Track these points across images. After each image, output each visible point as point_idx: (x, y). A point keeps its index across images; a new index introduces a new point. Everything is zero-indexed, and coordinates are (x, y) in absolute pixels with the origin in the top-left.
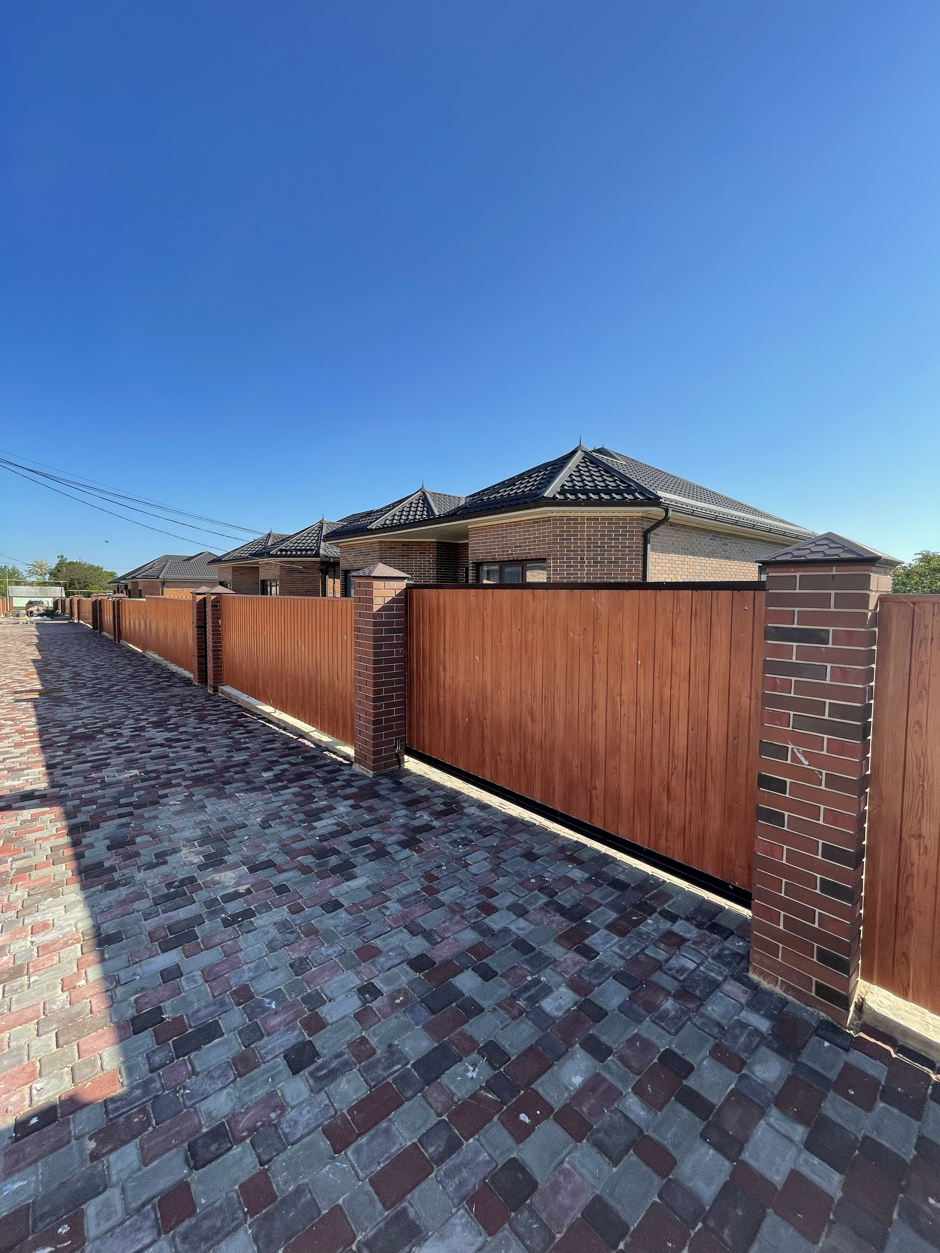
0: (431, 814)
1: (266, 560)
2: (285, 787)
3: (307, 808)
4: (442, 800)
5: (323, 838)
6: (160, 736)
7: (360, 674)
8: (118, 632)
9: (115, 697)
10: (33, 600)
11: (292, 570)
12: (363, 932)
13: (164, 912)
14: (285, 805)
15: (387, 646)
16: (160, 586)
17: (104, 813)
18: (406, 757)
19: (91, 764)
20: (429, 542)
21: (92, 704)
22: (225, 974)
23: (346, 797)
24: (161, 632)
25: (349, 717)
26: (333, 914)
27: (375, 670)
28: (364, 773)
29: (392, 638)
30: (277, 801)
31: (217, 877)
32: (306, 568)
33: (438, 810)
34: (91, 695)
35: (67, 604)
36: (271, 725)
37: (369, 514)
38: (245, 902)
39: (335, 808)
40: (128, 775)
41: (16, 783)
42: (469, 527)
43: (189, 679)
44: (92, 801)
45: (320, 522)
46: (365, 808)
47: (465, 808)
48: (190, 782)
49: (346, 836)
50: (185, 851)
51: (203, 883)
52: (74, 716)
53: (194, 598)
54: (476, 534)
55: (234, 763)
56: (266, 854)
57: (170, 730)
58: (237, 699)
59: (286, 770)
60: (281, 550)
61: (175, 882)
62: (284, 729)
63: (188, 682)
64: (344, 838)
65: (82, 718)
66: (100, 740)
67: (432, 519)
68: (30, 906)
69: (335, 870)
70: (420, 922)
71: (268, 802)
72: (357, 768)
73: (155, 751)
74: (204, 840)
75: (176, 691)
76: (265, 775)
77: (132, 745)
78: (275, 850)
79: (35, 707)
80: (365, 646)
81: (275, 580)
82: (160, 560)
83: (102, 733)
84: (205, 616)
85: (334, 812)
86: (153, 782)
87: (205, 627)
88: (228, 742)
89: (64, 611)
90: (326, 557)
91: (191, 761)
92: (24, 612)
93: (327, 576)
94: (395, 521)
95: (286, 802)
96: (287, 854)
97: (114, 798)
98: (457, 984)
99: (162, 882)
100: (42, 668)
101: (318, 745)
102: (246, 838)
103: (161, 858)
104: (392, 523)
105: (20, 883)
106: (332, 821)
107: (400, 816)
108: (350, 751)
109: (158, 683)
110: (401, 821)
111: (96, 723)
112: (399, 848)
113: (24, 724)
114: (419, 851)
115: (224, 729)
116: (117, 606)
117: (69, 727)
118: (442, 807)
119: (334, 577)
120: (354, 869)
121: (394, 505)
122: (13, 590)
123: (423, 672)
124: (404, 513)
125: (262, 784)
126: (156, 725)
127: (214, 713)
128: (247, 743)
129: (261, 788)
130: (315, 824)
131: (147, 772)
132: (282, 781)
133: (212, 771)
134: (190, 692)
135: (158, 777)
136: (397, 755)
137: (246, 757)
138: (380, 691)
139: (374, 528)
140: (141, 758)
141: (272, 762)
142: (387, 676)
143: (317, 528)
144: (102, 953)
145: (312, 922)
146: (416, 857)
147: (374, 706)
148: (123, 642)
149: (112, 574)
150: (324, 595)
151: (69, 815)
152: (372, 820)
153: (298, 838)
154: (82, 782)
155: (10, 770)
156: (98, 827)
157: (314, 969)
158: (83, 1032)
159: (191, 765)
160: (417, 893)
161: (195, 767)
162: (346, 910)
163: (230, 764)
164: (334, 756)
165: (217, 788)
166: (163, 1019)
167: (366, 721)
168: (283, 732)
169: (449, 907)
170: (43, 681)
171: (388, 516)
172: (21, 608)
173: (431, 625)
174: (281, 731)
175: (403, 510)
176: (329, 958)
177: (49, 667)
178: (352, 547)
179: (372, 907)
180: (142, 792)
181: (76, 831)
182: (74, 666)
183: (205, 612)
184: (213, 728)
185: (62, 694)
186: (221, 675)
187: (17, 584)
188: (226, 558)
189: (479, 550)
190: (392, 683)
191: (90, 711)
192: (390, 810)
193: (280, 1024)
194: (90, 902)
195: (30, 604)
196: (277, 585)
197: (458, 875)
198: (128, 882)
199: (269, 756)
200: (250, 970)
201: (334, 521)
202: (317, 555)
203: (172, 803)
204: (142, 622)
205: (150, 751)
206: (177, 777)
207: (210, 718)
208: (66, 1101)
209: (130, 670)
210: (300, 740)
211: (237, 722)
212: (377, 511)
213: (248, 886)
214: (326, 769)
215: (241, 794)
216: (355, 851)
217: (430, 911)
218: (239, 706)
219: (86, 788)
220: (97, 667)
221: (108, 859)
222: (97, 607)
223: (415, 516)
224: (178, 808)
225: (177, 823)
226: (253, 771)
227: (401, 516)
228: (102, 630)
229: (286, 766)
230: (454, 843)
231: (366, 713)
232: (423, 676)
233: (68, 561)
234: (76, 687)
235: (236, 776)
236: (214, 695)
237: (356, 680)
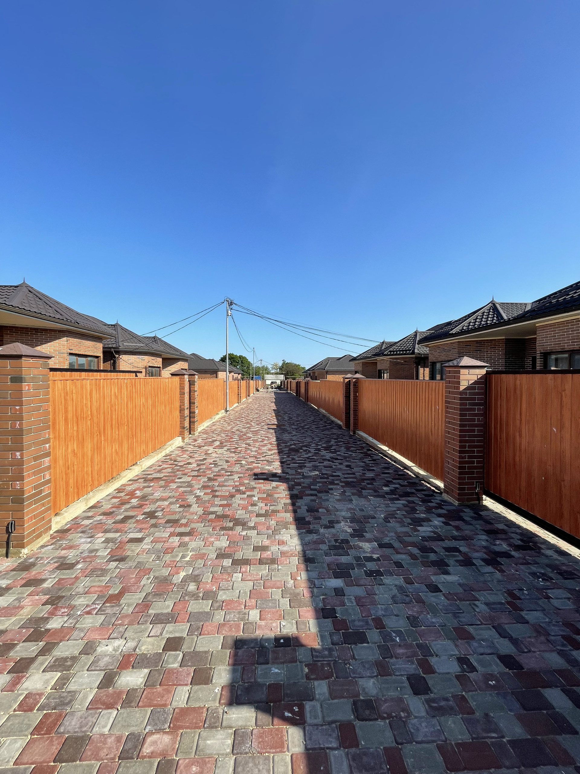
0: (510, 545)
1: (382, 358)
2: (398, 499)
3: (412, 516)
4: (519, 537)
5: (424, 539)
6: (328, 455)
7: (449, 433)
8: (307, 398)
9: (307, 431)
10: (273, 381)
11: (397, 363)
12: (459, 617)
13: (335, 555)
14: (398, 510)
15: (470, 415)
16: (325, 373)
17: (304, 491)
18: (484, 497)
19: (298, 465)
20: (498, 340)
21: (297, 434)
22: (368, 605)
23: (439, 515)
24: (327, 399)
25: (439, 461)
26: (434, 594)
27: (461, 431)
28: (451, 501)
29: (474, 410)
30: (393, 507)
31: (361, 544)
32: (405, 361)
33: (516, 544)
34: (296, 429)
35: (286, 383)
36: (386, 458)
37: (449, 324)
38: (377, 564)
39: (431, 521)
40: (314, 474)
41: (270, 468)
42: (537, 325)
43: (340, 425)
44: (299, 484)
45: (415, 332)
46: (453, 526)
47: (542, 549)
48: (343, 484)
49: (441, 542)
50: (343, 523)
51: (353, 545)
52: (290, 439)
53: (344, 380)
54: (544, 330)
55: (367, 478)
56: (388, 538)
57: (332, 453)
58: (366, 439)
59: (397, 488)
60: (391, 352)
61: (339, 539)
62: (395, 462)
63: (340, 427)
64: (440, 543)
65: (293, 441)
66: (301, 453)
67: (502, 322)
68: (277, 530)
69: (434, 564)
70: (507, 628)
71: (387, 506)
72: (445, 497)
73: (326, 463)
74: (353, 520)
75: (335, 431)
76: (385, 488)
77: (315, 458)
78: (394, 538)
79: (275, 432)
80: (453, 413)
81: (387, 370)
82: (325, 360)
83: (302, 449)
84: (350, 391)
85: (430, 523)
86: (325, 480)
87: (349, 397)
88: (362, 464)
89: (284, 386)
90: (419, 354)
91: (344, 472)
92: (270, 387)
93: (419, 367)
94: (470, 327)
95: (399, 509)
96: (401, 542)
97: (308, 484)
98: (546, 695)
99: (333, 538)
100: (277, 413)
101: (417, 475)
102: (376, 525)
103: (331, 524)
104: (468, 328)
105: (273, 517)
106: (430, 529)
107: (482, 540)
108: (441, 485)
109: (326, 426)
110: (483, 543)
111: (299, 444)
112: (483, 563)
113: (272, 440)
114: (501, 571)
115: (360, 456)
116: (307, 384)
117: (289, 444)
118: (520, 543)
119: (424, 367)
120: (448, 568)
121: (469, 316)
122: (267, 376)
123: (500, 436)
124: (478, 320)
125: (383, 494)
126: (326, 449)
127: (354, 446)
128: (373, 467)
129: (383, 497)
130: (419, 528)
131: (323, 474)
132: (395, 495)
133: (355, 480)
134: (341, 433)
135: (327, 478)
136: (477, 494)
137: (373, 475)
138: (465, 447)
139: (454, 332)
140: (319, 466)
141: (388, 481)
142: (470, 436)
143: (413, 336)
144: (307, 567)
145: (420, 594)
146: (498, 575)
147: (459, 456)
148: (309, 403)
149: (304, 368)
150: (417, 378)
151: (290, 489)
152: (459, 536)
153: (407, 535)
154: (294, 473)
155: (268, 461)
156: (302, 498)
157: (423, 628)
158: (300, 605)
159: (343, 474)
160: (501, 603)
161: (346, 476)
162: (444, 595)
163: (364, 478)
164: (429, 485)
165: (358, 490)
166: (337, 617)
167: (453, 465)
168: (394, 464)
169: (533, 625)
170: (278, 420)
171: (466, 323)
172: (268, 385)
173: (508, 401)
174: (393, 463)
175: (477, 318)
176: (433, 625)
177: (280, 414)
178: (438, 347)
179: (464, 600)
180: (321, 484)
181: (293, 497)
182: (289, 414)
183: (350, 388)
184: (354, 455)
185: (285, 427)
186: (357, 424)
187: (268, 374)
188: (359, 358)
189: (547, 342)
190: (473, 441)
191: (296, 437)
192: (473, 533)
193: (403, 654)
194: (301, 539)
195: (272, 383)
196: (387, 373)
197: (540, 602)
198: (316, 532)
199: (387, 477)
200: (382, 609)
201: (424, 331)
202: (413, 353)
203: (335, 494)
204: (318, 393)
205: (323, 463)
206: (337, 480)
207: (352, 449)
208: (294, 638)
209: (312, 418)
210: (405, 470)
211: (367, 453)
212: (456, 321)
213: (378, 556)
214: (423, 492)
215: (372, 498)
216: (448, 555)
217: (514, 623)
218: (367, 444)
219: (297, 477)
220: (298, 415)
221: (307, 516)
222: (298, 384)
223: (486, 321)
224: (338, 497)
225: (338, 506)
226: (378, 485)
227: (475, 322)
228: (300, 397)
229: (397, 486)
230: (534, 574)
231: (453, 460)
232: (500, 438)
233: (286, 362)
234: (291, 424)
235: (368, 486)
236: (353, 436)
237: (446, 437)
